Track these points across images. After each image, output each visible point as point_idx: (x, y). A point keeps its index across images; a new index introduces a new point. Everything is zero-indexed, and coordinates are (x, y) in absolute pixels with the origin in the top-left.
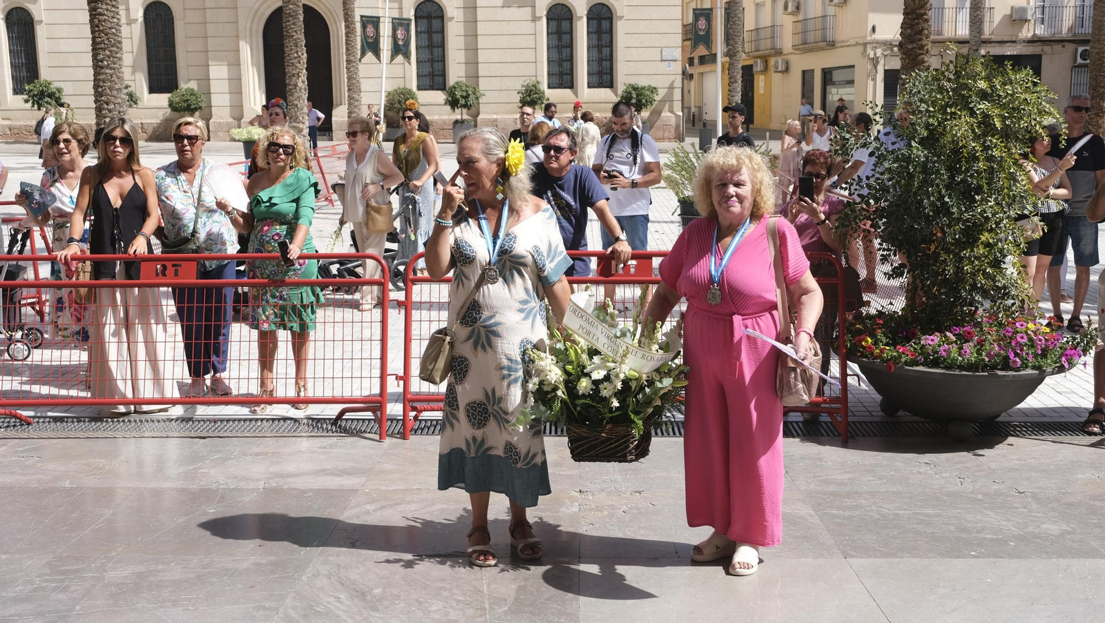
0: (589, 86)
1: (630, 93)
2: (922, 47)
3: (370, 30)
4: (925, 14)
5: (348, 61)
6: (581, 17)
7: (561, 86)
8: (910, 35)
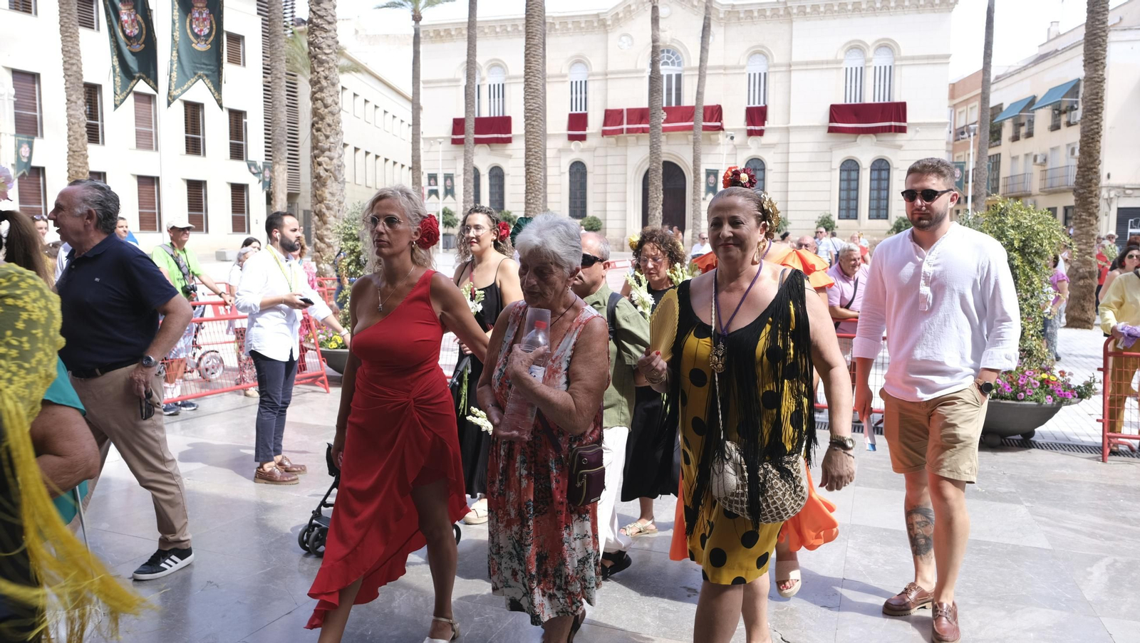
0: (870, 218)
1: (900, 223)
2: (1091, 192)
3: (712, 179)
4: (1095, 168)
5: (694, 200)
6: (866, 169)
7: (848, 217)
8: (1082, 183)
